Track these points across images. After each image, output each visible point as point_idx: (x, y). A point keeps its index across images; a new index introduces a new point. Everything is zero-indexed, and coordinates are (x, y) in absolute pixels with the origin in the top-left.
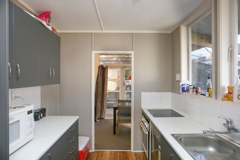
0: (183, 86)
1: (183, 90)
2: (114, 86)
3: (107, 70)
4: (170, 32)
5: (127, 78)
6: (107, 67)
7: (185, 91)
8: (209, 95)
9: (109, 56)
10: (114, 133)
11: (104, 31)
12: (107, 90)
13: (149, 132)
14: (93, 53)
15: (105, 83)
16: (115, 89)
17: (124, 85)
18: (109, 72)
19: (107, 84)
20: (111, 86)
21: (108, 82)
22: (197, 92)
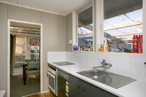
0: (74, 47)
1: (74, 49)
2: (21, 50)
3: (15, 38)
4: (65, 15)
5: (31, 45)
6: (15, 36)
7: (75, 50)
8: (91, 50)
9: (16, 28)
10: (25, 84)
11: (20, 6)
12: (15, 53)
13: (56, 76)
14: (9, 21)
15: (14, 47)
16: (22, 52)
17: (29, 49)
18: (16, 39)
19: (15, 48)
20: (18, 51)
21: (16, 47)
22: (83, 49)
